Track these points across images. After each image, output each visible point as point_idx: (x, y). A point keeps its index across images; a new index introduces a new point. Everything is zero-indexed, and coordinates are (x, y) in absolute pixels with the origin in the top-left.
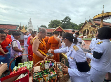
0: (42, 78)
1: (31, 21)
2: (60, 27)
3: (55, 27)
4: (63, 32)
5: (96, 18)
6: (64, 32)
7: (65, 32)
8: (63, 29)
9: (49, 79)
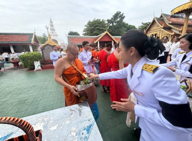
2: (107, 34)
4: (113, 42)
5: (177, 11)
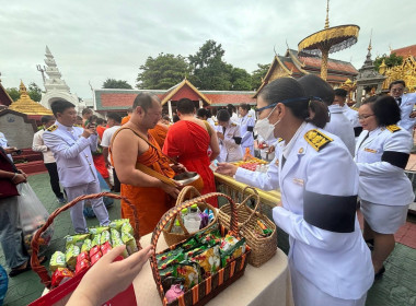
0: (191, 264)
1: (52, 64)
2: (186, 85)
3: (167, 87)
4: (201, 102)
6: (204, 101)
7: (207, 100)
8: (200, 92)
9: (218, 264)
